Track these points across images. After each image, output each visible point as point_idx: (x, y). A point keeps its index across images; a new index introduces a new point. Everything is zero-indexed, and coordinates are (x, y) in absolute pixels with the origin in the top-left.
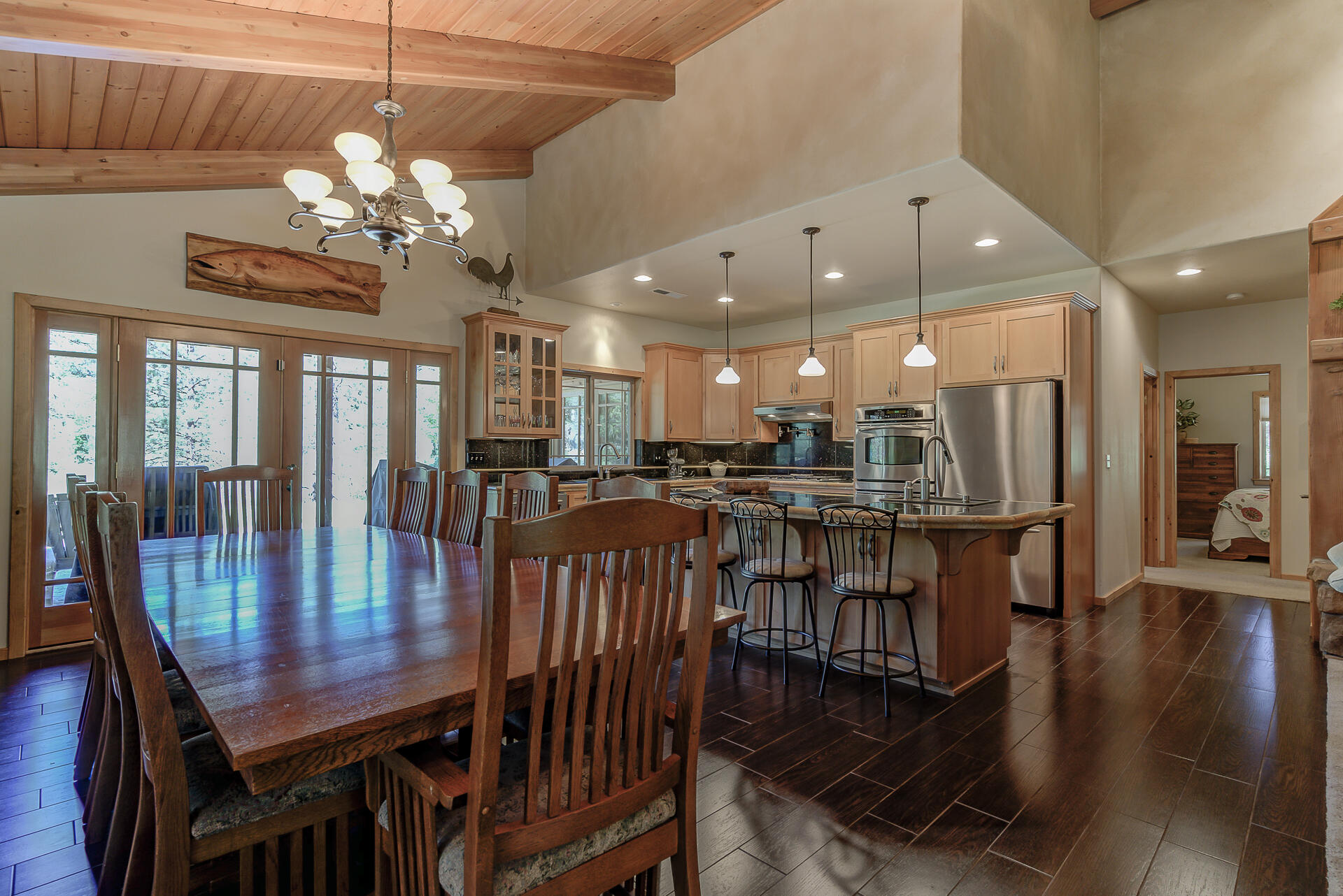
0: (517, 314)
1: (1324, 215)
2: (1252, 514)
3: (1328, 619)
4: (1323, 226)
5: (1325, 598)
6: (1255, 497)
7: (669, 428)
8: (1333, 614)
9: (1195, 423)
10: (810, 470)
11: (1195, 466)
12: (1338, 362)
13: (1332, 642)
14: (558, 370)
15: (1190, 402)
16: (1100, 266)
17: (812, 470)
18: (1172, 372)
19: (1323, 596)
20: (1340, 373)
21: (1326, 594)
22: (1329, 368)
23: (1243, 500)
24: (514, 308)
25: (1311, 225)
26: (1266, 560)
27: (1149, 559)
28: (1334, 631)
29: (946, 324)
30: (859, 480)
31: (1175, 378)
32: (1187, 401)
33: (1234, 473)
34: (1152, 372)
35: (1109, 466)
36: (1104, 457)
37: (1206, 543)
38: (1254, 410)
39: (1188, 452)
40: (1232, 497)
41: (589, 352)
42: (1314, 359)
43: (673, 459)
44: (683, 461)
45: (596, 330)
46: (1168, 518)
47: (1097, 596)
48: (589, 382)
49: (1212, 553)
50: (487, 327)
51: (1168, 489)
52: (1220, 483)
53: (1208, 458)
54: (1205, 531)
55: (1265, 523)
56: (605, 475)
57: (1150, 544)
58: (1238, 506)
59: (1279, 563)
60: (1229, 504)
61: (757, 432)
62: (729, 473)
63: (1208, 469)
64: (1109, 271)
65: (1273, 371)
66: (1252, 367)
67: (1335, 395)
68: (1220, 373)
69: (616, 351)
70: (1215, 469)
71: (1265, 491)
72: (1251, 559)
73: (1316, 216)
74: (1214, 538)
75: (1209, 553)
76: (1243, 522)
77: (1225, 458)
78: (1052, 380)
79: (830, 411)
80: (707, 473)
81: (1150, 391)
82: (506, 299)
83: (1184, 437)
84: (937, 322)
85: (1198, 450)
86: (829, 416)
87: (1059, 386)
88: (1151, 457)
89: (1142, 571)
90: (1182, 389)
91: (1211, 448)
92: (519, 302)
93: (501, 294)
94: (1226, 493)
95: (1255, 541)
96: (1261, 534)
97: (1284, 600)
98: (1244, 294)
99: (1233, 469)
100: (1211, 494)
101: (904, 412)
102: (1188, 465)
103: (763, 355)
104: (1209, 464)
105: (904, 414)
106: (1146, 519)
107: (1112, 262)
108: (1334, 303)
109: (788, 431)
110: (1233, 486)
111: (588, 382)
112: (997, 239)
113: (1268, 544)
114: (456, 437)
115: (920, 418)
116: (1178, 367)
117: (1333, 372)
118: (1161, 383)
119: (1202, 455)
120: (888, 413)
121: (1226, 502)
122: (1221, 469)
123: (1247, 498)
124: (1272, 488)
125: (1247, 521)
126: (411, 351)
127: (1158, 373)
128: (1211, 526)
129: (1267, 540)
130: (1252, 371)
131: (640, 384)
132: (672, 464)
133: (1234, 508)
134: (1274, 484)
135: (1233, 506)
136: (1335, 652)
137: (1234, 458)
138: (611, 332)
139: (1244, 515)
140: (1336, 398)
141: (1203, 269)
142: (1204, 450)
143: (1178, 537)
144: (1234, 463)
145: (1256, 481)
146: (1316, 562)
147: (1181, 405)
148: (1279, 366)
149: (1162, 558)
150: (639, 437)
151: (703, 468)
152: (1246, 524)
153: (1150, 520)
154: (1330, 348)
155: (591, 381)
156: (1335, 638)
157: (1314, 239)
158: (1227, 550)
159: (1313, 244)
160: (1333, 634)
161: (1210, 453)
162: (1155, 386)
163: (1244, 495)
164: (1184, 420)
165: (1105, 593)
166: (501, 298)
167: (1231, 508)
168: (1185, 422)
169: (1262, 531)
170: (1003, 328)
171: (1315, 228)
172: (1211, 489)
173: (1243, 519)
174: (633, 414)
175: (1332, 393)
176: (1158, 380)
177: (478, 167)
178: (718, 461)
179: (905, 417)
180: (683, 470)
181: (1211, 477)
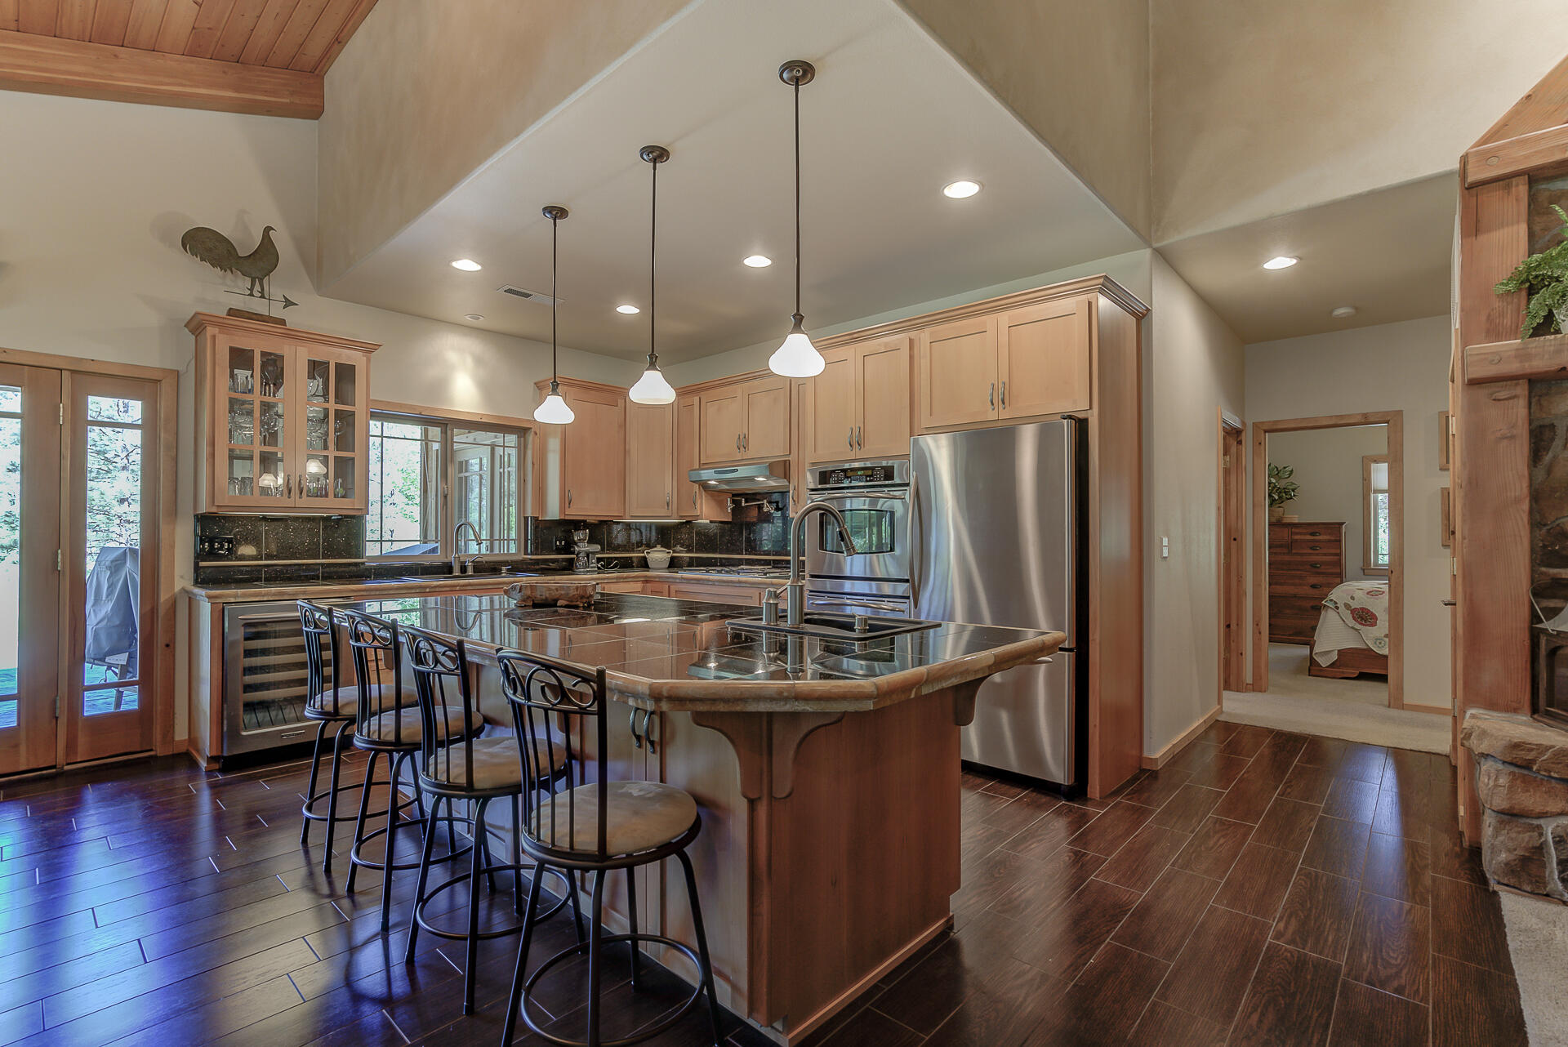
0: (283, 322)
1: (1486, 140)
2: (1364, 617)
3: (1501, 822)
4: (1485, 157)
5: (1496, 786)
6: (1368, 593)
7: (566, 500)
8: (1507, 814)
9: (1294, 496)
10: (770, 560)
11: (1294, 551)
12: (1509, 383)
13: (1507, 864)
14: (360, 408)
15: (1289, 469)
16: (1150, 246)
17: (774, 560)
18: (1263, 423)
19: (1491, 783)
20: (1511, 401)
21: (1496, 779)
22: (1492, 394)
23: (1353, 598)
24: (277, 311)
25: (1464, 160)
26: (1383, 678)
27: (1230, 680)
28: (1511, 845)
29: (924, 336)
30: (812, 576)
31: (1265, 431)
32: (1285, 468)
33: (1340, 560)
34: (1235, 422)
35: (1165, 554)
36: (1157, 541)
37: (1305, 651)
38: (1364, 479)
39: (1285, 534)
40: (1338, 594)
41: (440, 387)
42: (1471, 376)
43: (581, 544)
44: (598, 547)
45: (452, 356)
46: (1257, 624)
47: (1146, 754)
48: (446, 433)
49: (1313, 669)
50: (214, 337)
51: (1257, 584)
52: (1323, 573)
53: (1309, 541)
54: (1306, 636)
55: (1382, 627)
56: (463, 569)
57: (1234, 659)
58: (1347, 606)
59: (1400, 688)
60: (1336, 603)
61: (698, 506)
62: (674, 564)
63: (1310, 554)
64: (1166, 259)
65: (1393, 420)
66: (1365, 416)
67: (1504, 438)
68: (1325, 423)
69: (487, 389)
70: (1317, 554)
71: (1381, 585)
72: (1363, 676)
73: (1472, 144)
74: (1317, 649)
75: (1309, 670)
76: (1352, 628)
77: (1330, 541)
78: (1070, 417)
79: (786, 475)
80: (644, 564)
81: (1234, 449)
82: (263, 297)
83: (1281, 514)
84: (913, 334)
85: (1297, 531)
86: (784, 482)
87: (1081, 426)
88: (1235, 539)
89: (1220, 702)
90: (1278, 450)
91: (1314, 528)
92: (288, 303)
93: (251, 290)
94: (1333, 586)
95: (1367, 654)
96: (1375, 643)
97: (1411, 750)
98: (1356, 308)
99: (1339, 555)
100: (1313, 586)
101: (870, 472)
102: (1285, 551)
103: (704, 396)
104: (1311, 548)
105: (870, 476)
106: (1228, 626)
107: (1169, 240)
108: (1502, 284)
109: (743, 505)
110: (1339, 577)
111: (444, 432)
112: (975, 182)
113: (1386, 657)
114: (173, 513)
115: (890, 482)
116: (1268, 416)
117: (1499, 400)
118: (1248, 437)
119: (1303, 537)
120: (848, 475)
121: (1331, 600)
122: (1325, 555)
123: (1358, 594)
124: (1393, 579)
125: (1358, 626)
126: (73, 372)
127: (1244, 423)
128: (1314, 629)
129: (1385, 651)
130: (1366, 420)
131: (530, 437)
132: (579, 553)
133: (1342, 608)
134: (1394, 574)
135: (1341, 605)
136: (1512, 881)
137: (1340, 541)
138: (478, 361)
139: (1354, 618)
140: (1505, 443)
141: (1299, 258)
142: (1304, 531)
143: (1270, 641)
144: (1340, 548)
145: (1368, 571)
146: (1473, 716)
147: (1276, 472)
148: (1400, 413)
149: (1249, 679)
150: (529, 514)
151: (637, 557)
152: (1356, 630)
153: (1233, 627)
154: (1498, 358)
155: (449, 432)
156: (1512, 857)
157: (1471, 179)
158: (1332, 665)
159: (1467, 189)
160: (1509, 851)
161: (1313, 534)
162: (1240, 443)
163: (1353, 591)
164: (1281, 492)
165: (1158, 750)
166: (251, 295)
167: (1337, 608)
168: (1280, 495)
169: (1377, 639)
170: (1004, 339)
171: (1471, 160)
172: (1313, 580)
173: (1351, 622)
174: (522, 481)
175: (1499, 435)
176: (1244, 434)
177: (211, 86)
178: (659, 548)
179: (871, 481)
180: (599, 560)
181: (1313, 565)
